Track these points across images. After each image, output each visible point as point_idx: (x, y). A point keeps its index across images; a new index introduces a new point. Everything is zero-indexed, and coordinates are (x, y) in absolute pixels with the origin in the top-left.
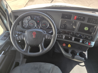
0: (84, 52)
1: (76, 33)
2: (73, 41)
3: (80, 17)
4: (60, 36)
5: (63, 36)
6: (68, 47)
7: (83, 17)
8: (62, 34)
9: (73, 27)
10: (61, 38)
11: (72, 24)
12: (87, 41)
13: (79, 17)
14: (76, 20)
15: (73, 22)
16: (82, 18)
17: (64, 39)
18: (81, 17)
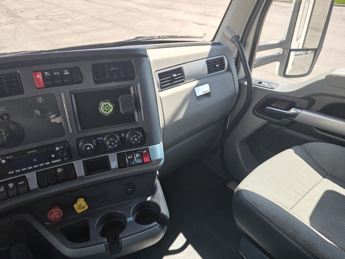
0: (149, 199)
1: (78, 140)
2: (82, 178)
3: (56, 70)
4: (11, 185)
5: (27, 175)
6: (79, 211)
7: (69, 69)
8: (15, 174)
9: (53, 121)
10: (20, 190)
11: (38, 112)
12: (136, 152)
13: (52, 74)
14: (46, 86)
15: (40, 100)
16: (66, 73)
17: (35, 190)
18: (61, 71)
